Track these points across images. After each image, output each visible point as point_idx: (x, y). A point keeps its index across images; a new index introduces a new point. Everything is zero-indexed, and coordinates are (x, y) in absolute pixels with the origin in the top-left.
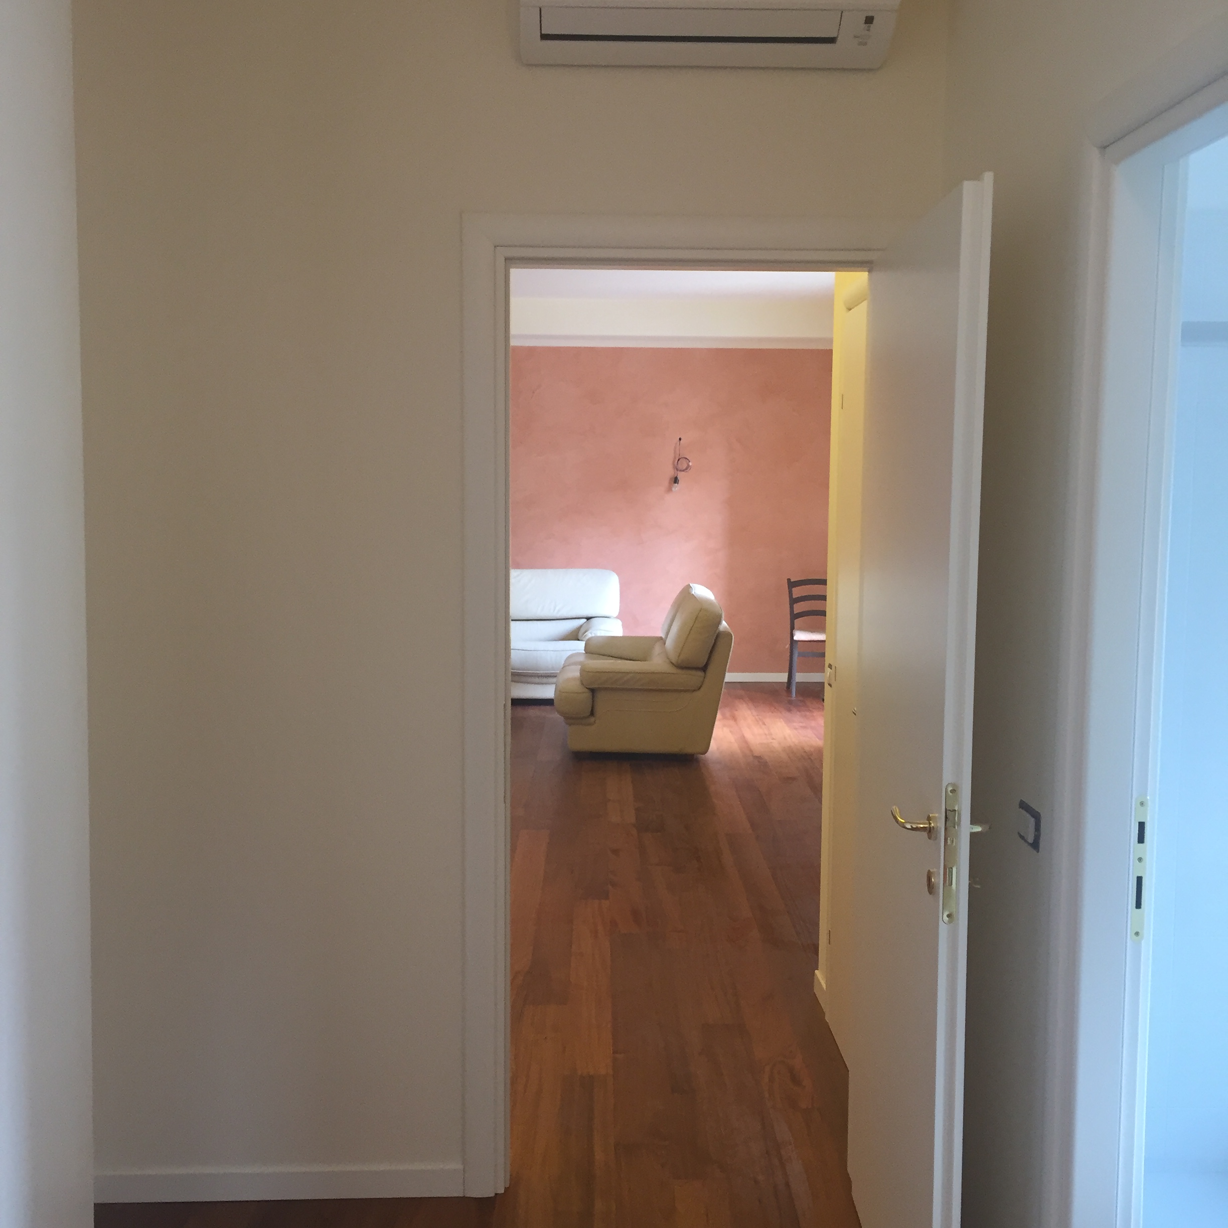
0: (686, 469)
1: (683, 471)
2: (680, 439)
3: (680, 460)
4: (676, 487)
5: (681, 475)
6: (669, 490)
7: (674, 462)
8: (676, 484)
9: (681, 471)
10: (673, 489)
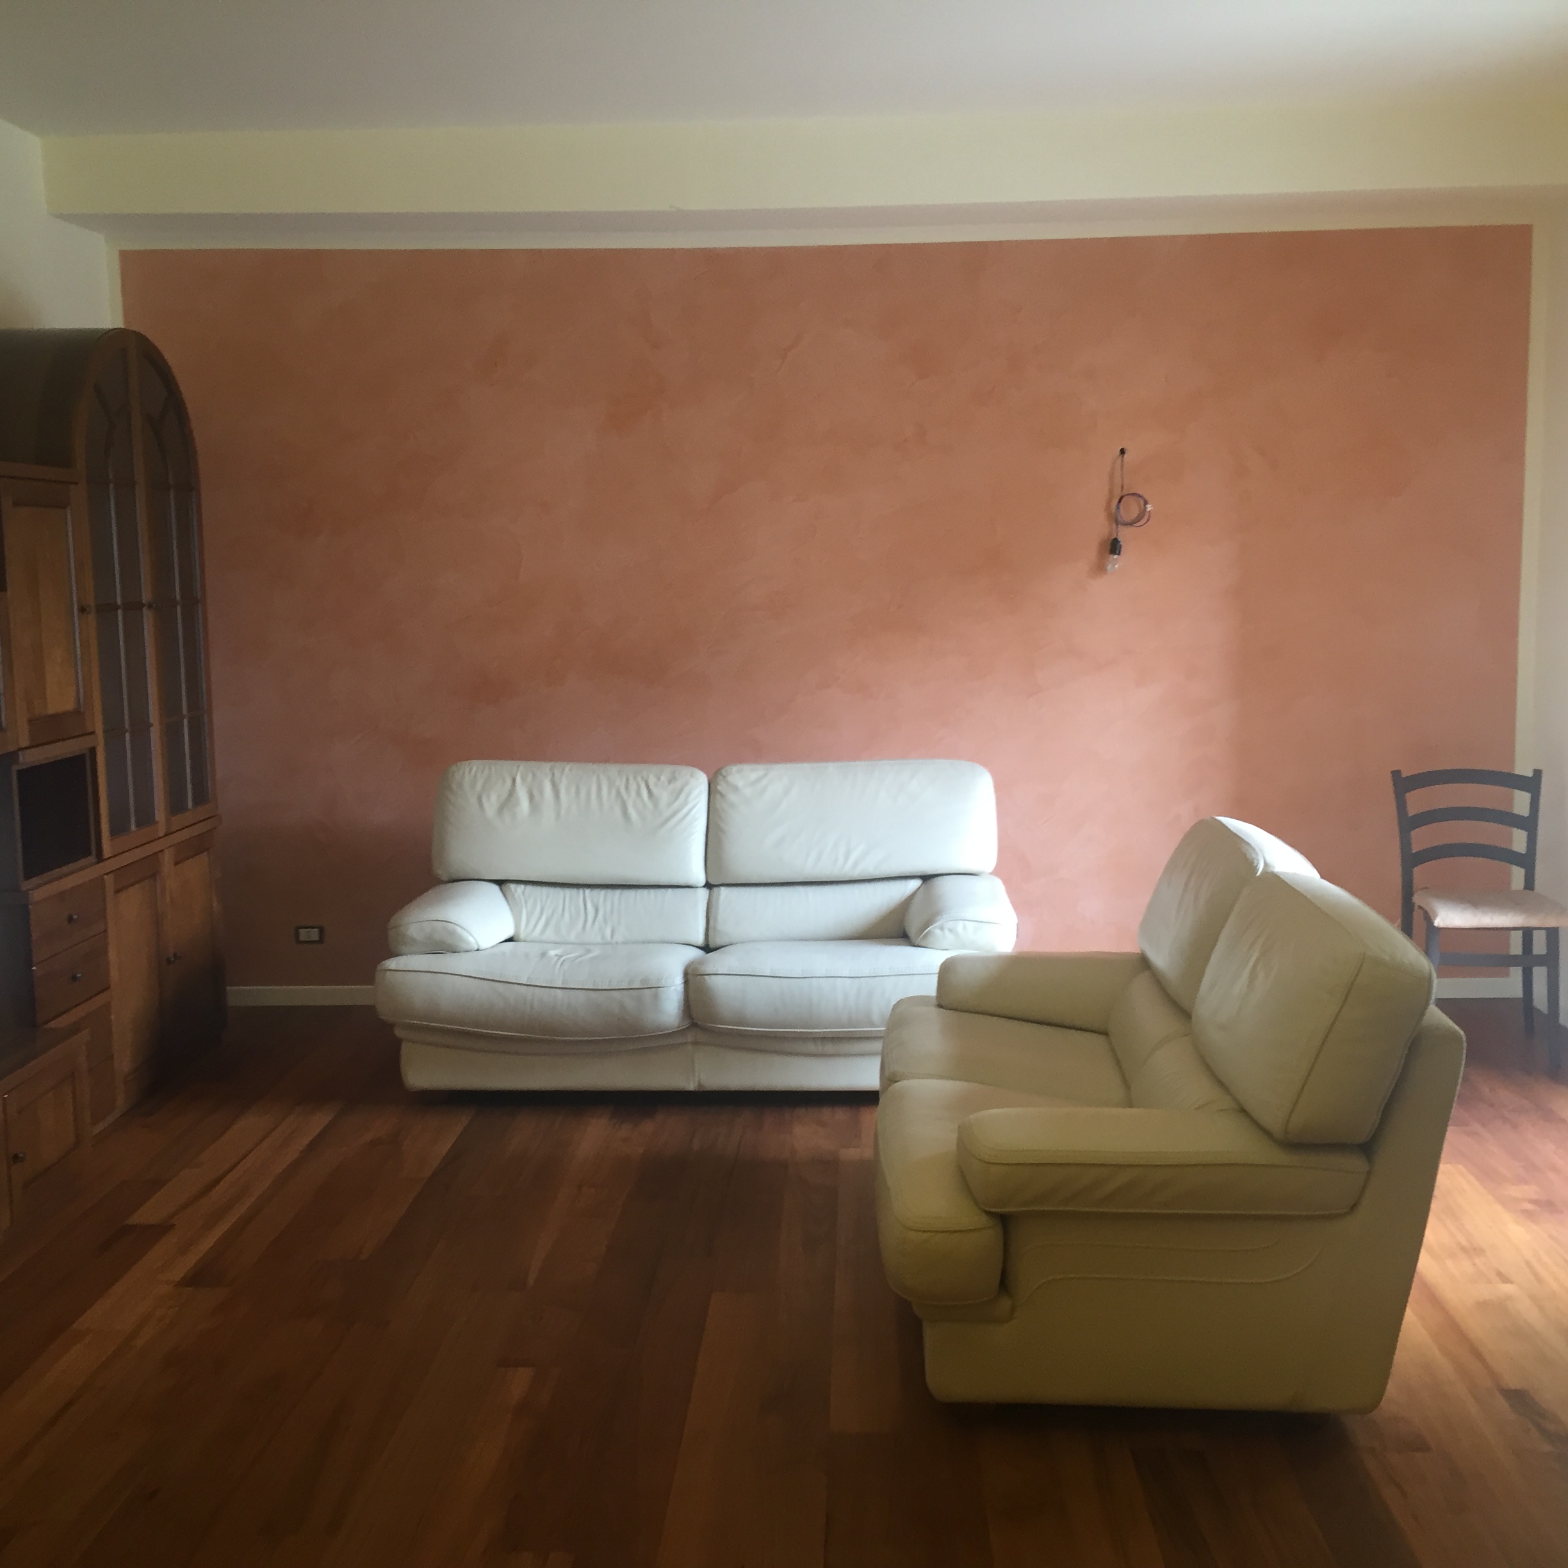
0: (1138, 519)
1: (1131, 524)
2: (1123, 452)
3: (1124, 499)
4: (1116, 564)
5: (1125, 535)
6: (1100, 568)
7: (1109, 502)
8: (1116, 557)
9: (1126, 524)
10: (1109, 567)
